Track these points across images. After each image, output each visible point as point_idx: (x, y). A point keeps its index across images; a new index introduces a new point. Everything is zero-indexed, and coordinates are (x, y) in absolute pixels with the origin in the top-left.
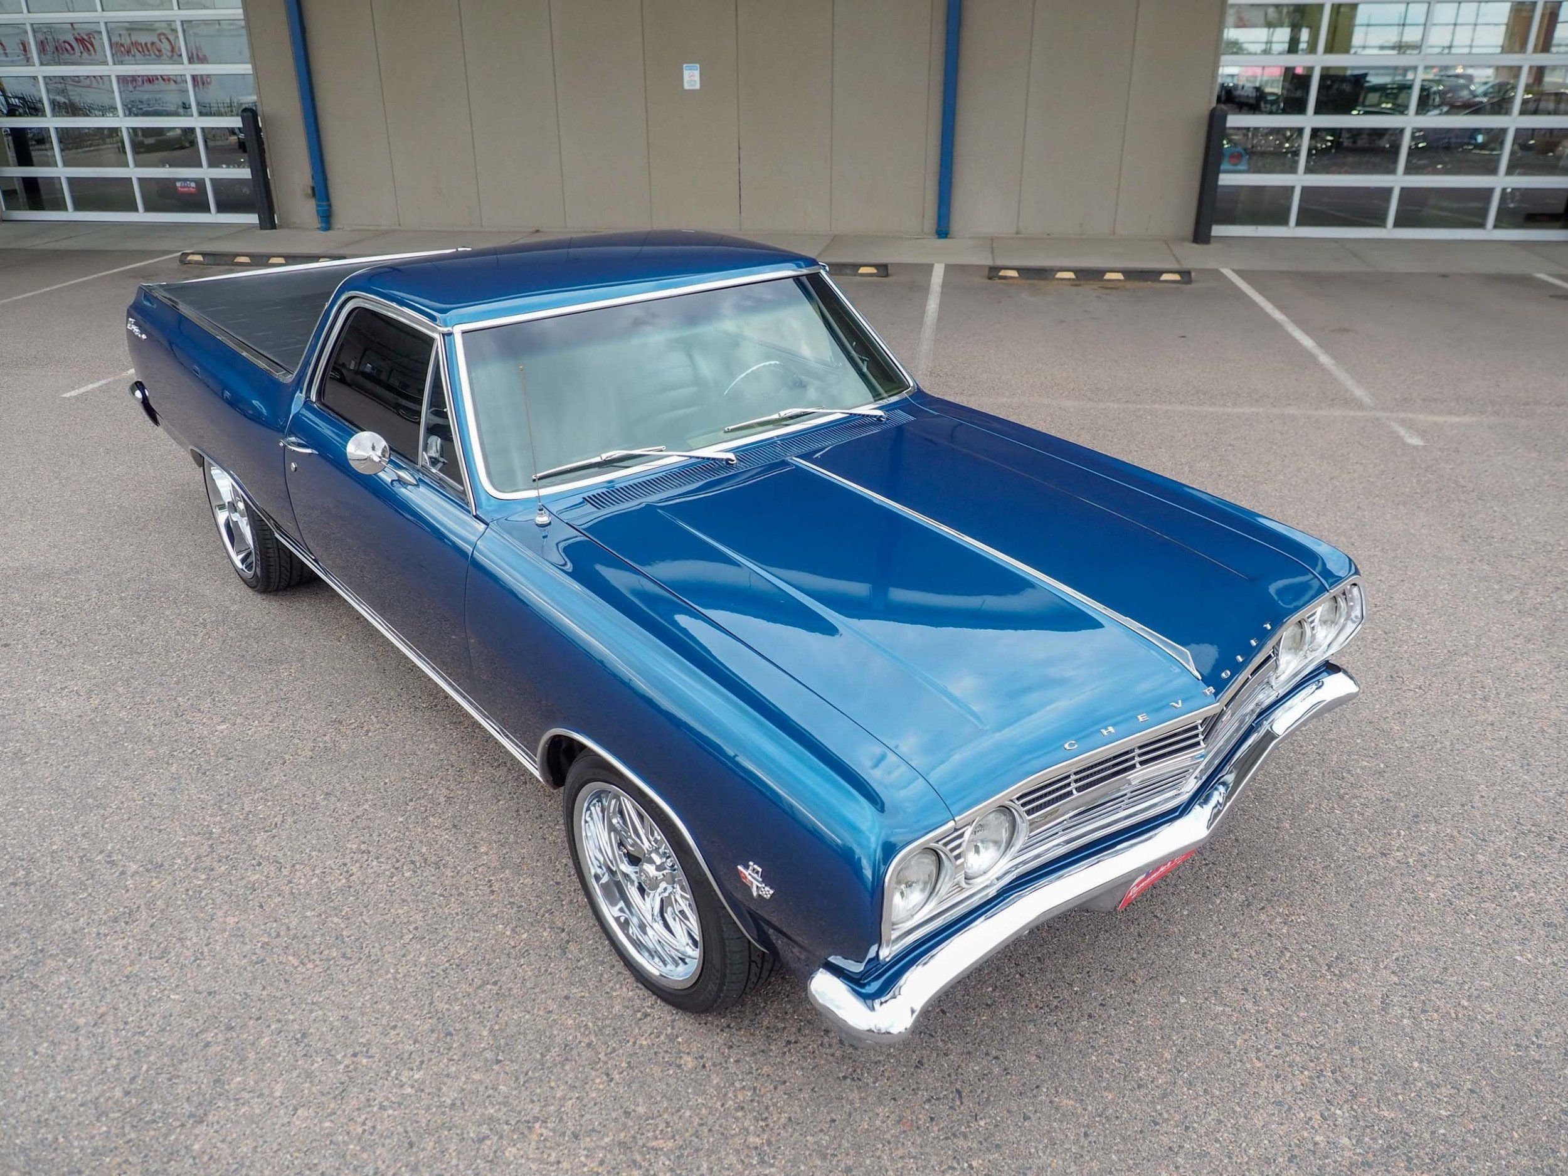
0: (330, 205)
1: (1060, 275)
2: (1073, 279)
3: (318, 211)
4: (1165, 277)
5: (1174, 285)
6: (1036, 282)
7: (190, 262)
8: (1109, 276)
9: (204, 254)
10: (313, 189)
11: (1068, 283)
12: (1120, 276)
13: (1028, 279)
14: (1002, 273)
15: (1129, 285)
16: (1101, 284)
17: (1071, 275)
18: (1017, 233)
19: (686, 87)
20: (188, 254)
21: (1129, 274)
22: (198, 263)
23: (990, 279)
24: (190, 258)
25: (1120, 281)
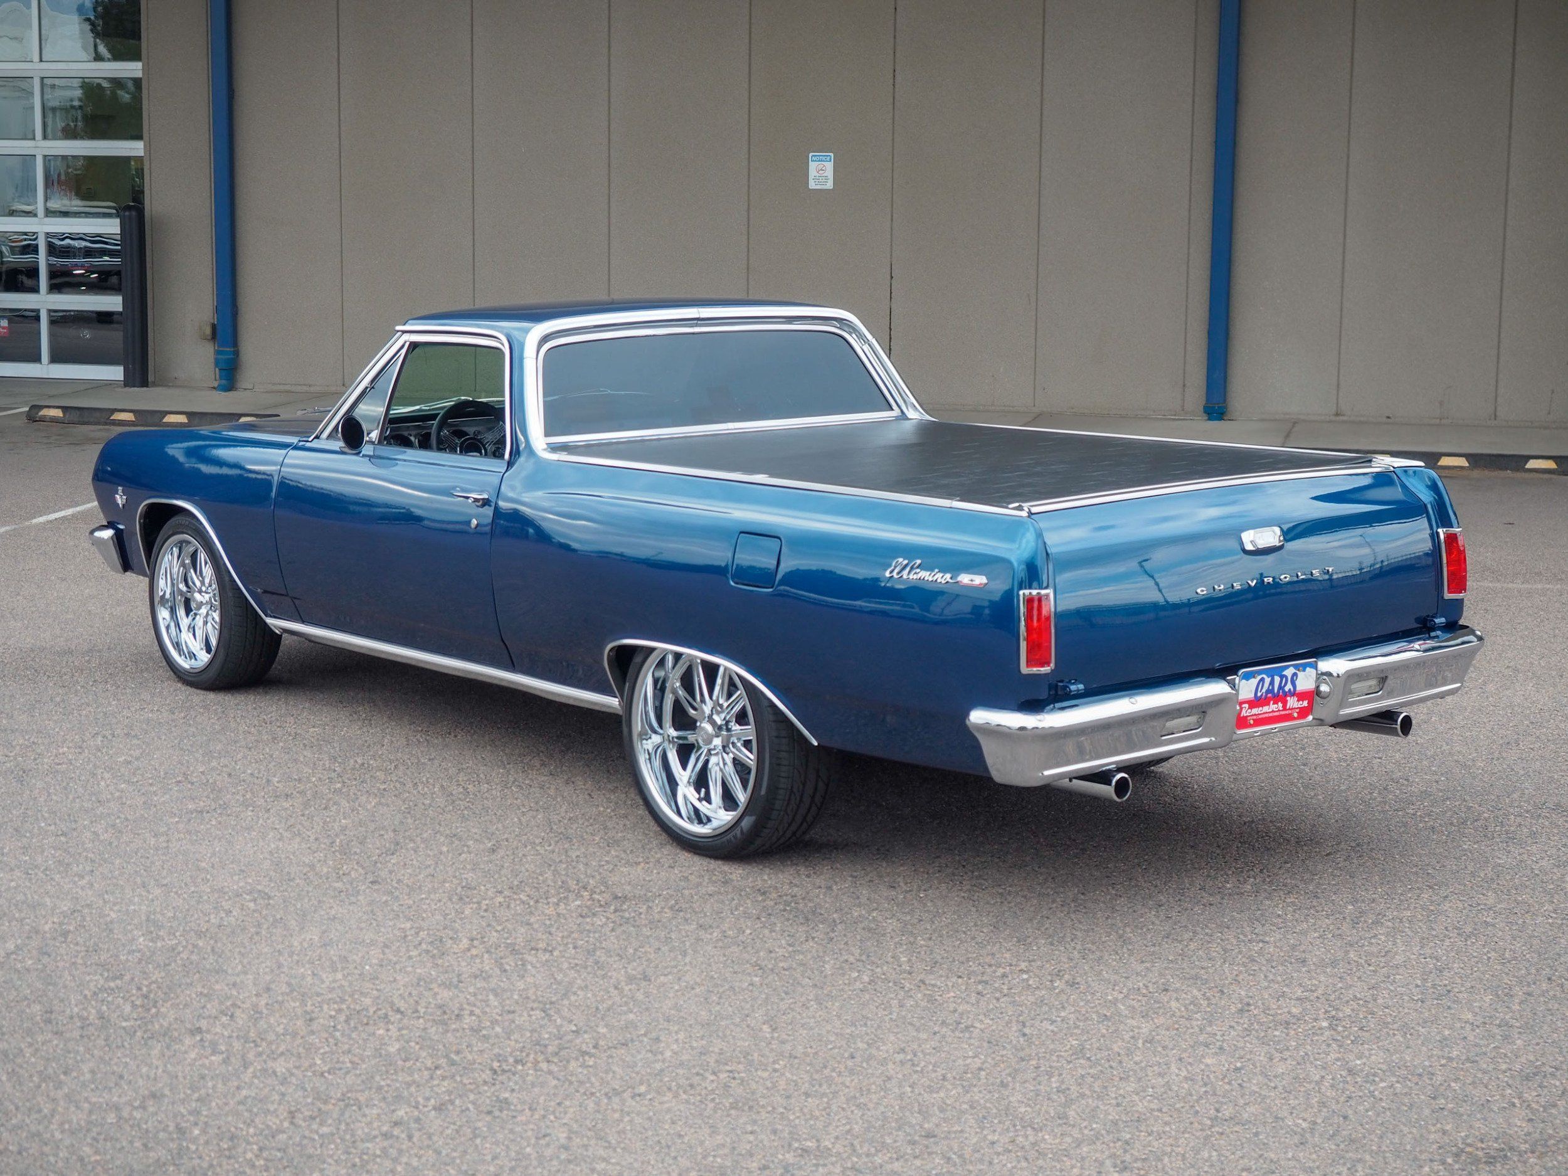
0: (237, 353)
3: (217, 363)
4: (1532, 464)
5: (1547, 476)
7: (43, 420)
8: (1444, 462)
9: (65, 409)
10: (214, 327)
12: (1462, 462)
15: (1476, 473)
18: (1337, 415)
19: (812, 185)
20: (41, 407)
21: (1476, 460)
22: (54, 420)
24: (44, 412)
25: (1462, 468)
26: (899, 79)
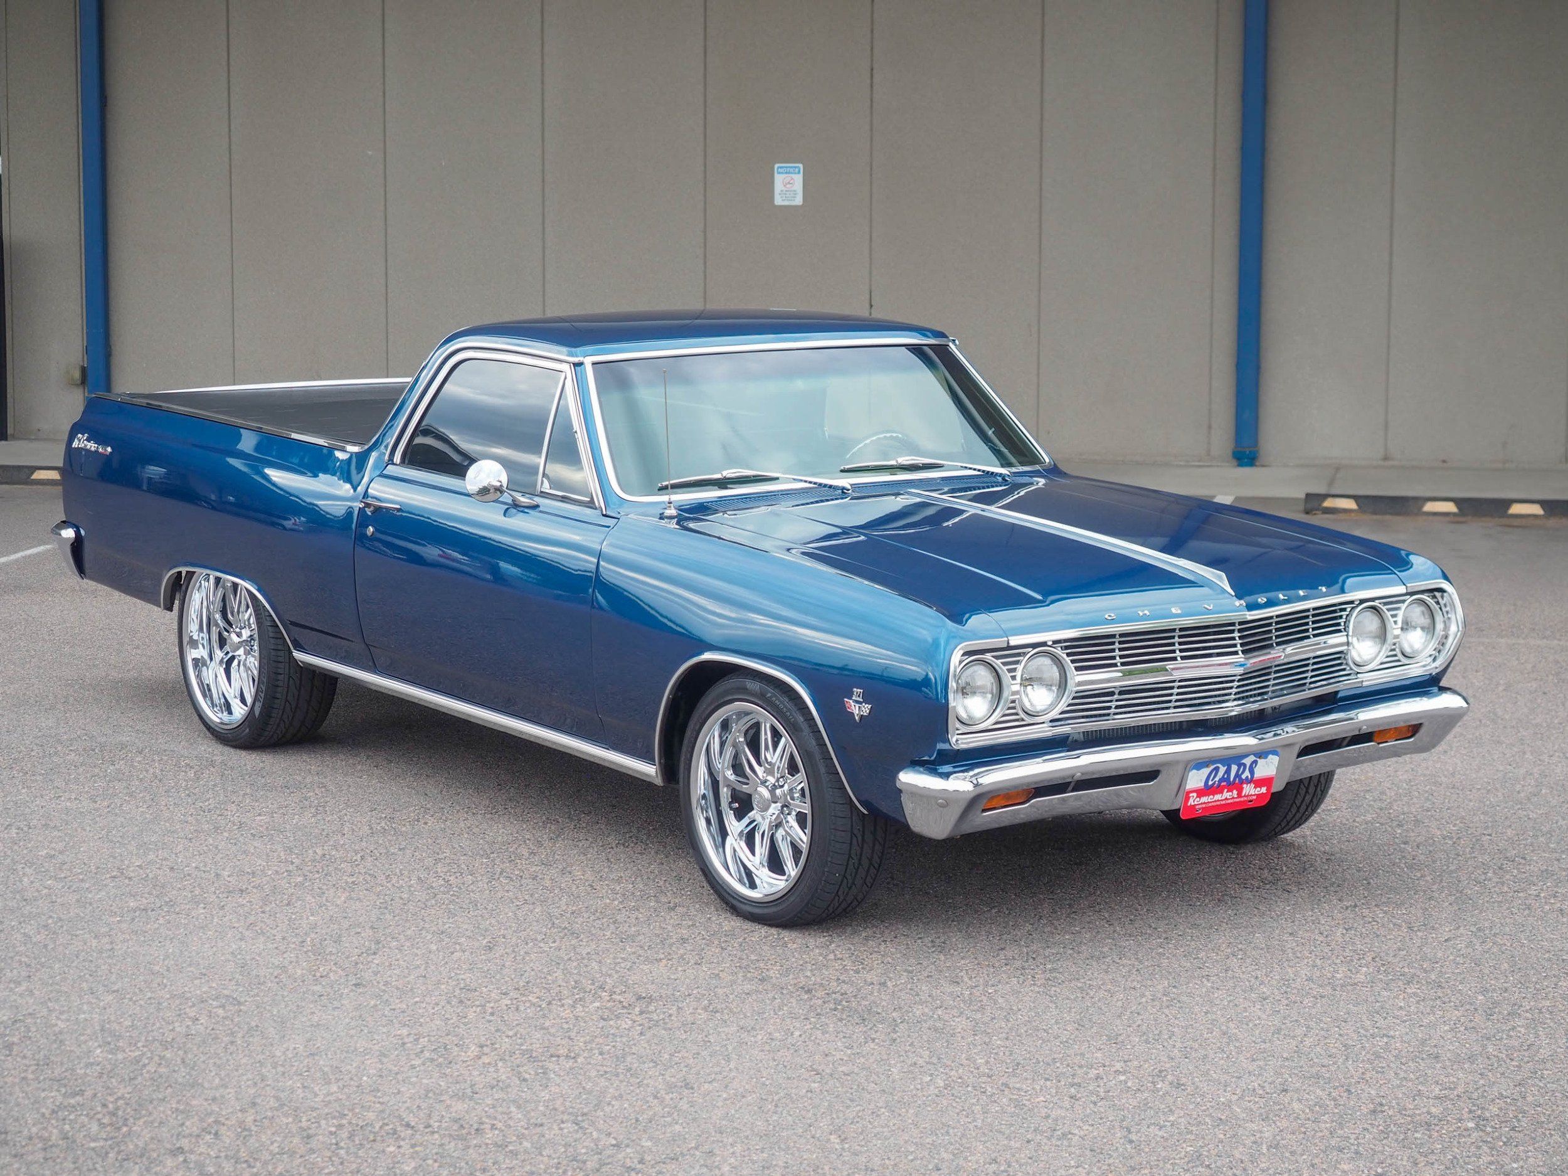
1: (1429, 507)
2: (1454, 514)
6: (1388, 517)
8: (1516, 509)
10: (84, 370)
11: (1448, 519)
12: (1536, 510)
13: (1375, 513)
14: (1328, 503)
15: (1552, 522)
16: (1504, 521)
17: (1450, 507)
18: (1386, 458)
19: (778, 201)
21: (1553, 507)
23: (1307, 513)
25: (1536, 516)
26: (877, 78)
